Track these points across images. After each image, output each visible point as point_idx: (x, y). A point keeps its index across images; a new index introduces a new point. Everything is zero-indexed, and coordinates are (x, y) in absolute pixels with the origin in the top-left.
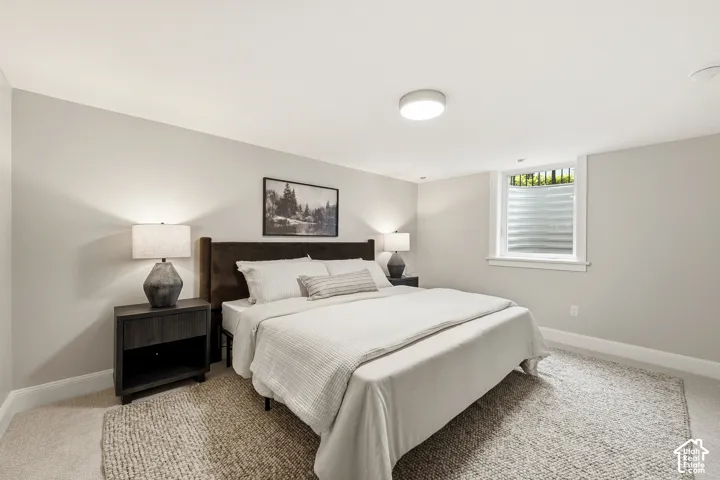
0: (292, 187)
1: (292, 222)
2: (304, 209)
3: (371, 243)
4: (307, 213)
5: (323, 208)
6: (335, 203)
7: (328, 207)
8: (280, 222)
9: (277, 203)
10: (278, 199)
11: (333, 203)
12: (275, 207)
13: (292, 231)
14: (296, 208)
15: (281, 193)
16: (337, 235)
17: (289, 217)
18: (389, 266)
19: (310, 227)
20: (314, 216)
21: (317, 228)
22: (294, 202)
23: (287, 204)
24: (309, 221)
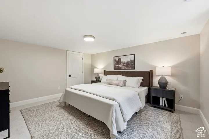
0: (120, 57)
1: (120, 66)
2: (123, 62)
3: (151, 71)
4: (124, 63)
5: (129, 61)
6: (134, 59)
7: (131, 60)
8: (117, 66)
9: (117, 62)
10: (117, 61)
11: (133, 59)
12: (116, 63)
13: (120, 68)
14: (121, 63)
15: (117, 60)
16: (134, 69)
17: (120, 65)
18: (158, 82)
19: (125, 67)
20: (126, 64)
21: (127, 67)
22: (121, 61)
23: (119, 62)
24: (125, 65)
